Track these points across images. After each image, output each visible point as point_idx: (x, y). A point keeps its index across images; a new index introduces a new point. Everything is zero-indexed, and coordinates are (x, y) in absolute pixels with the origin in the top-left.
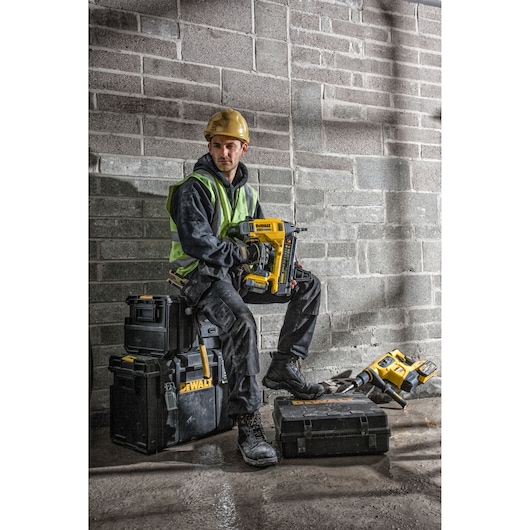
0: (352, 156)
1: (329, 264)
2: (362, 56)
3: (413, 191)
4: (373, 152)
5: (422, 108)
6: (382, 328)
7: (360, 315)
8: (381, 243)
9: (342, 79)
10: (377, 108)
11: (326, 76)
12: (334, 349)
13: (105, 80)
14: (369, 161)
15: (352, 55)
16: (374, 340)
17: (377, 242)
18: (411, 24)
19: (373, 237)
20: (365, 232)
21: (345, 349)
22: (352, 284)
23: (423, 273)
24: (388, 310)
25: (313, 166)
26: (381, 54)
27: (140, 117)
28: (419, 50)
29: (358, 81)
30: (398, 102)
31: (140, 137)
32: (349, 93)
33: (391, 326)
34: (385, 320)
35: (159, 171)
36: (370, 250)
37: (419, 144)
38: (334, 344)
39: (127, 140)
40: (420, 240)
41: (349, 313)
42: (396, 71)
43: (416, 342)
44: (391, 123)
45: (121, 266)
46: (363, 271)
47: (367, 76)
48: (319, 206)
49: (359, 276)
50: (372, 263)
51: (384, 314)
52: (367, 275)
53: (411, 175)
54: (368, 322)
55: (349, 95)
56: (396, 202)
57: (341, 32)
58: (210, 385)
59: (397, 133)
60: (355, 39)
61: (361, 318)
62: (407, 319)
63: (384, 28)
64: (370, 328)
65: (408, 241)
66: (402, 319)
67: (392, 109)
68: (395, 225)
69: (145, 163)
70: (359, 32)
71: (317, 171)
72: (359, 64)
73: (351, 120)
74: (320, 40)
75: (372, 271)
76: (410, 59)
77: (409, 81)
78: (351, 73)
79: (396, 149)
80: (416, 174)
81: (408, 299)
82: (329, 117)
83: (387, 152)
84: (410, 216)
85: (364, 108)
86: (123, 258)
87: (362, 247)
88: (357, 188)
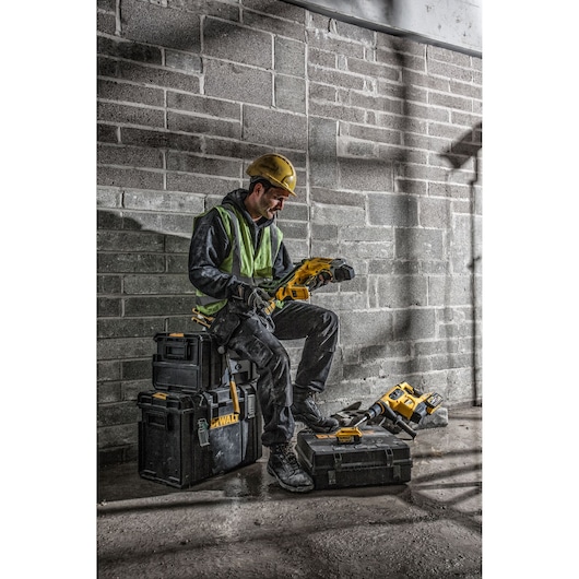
0: (364, 193)
1: (341, 298)
2: (375, 94)
3: (420, 227)
4: (383, 189)
5: (430, 146)
6: (390, 360)
7: (370, 348)
8: (389, 278)
9: (356, 116)
10: (387, 146)
11: (341, 113)
12: (345, 382)
13: (129, 114)
14: (380, 197)
15: (365, 93)
16: (382, 373)
17: (386, 276)
18: (420, 65)
19: (383, 272)
20: (375, 267)
21: (355, 381)
22: (363, 318)
23: (428, 307)
24: (396, 344)
25: (328, 202)
26: (393, 93)
27: (163, 151)
28: (427, 90)
29: (371, 118)
30: (408, 140)
31: (163, 171)
32: (362, 130)
33: (398, 359)
34: (393, 353)
35: (181, 205)
36: (380, 284)
37: (427, 181)
38: (345, 377)
39: (150, 174)
40: (426, 275)
41: (360, 346)
42: (406, 110)
43: (420, 374)
44: (401, 161)
45: (143, 301)
46: (373, 305)
47: (379, 114)
48: (332, 242)
49: (370, 310)
50: (382, 297)
51: (392, 347)
52: (377, 309)
53: (419, 212)
54: (377, 355)
55: (362, 132)
56: (405, 238)
57: (356, 70)
58: (237, 420)
59: (407, 171)
60: (369, 77)
61: (371, 351)
62: (413, 352)
63: (396, 67)
64: (378, 360)
65: (415, 275)
66: (408, 352)
67: (402, 147)
68: (403, 261)
69: (167, 197)
70: (372, 71)
71: (332, 207)
72: (373, 101)
73: (364, 157)
74: (336, 78)
75: (381, 305)
76: (419, 99)
77: (419, 120)
78: (364, 111)
79: (406, 186)
80: (423, 211)
81: (414, 332)
82: (343, 153)
83: (397, 188)
84: (417, 251)
85: (376, 145)
86: (144, 293)
87: (372, 283)
88: (368, 224)
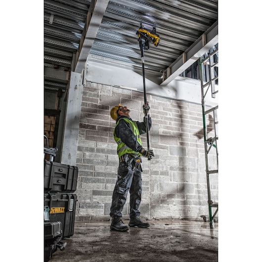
0: (168, 145)
1: (160, 177)
2: (171, 117)
3: (187, 157)
4: (175, 144)
5: (190, 132)
6: (177, 200)
7: (170, 195)
8: (177, 173)
9: (165, 123)
10: (176, 132)
11: (161, 122)
12: (161, 205)
13: (100, 122)
14: (173, 147)
15: (168, 116)
16: (174, 204)
17: (175, 172)
18: (186, 108)
19: (174, 170)
20: (172, 168)
21: (165, 205)
22: (167, 184)
23: (191, 183)
24: (179, 194)
25: (156, 148)
26: (177, 116)
27: (108, 132)
28: (189, 115)
29: (170, 123)
30: (182, 130)
31: (108, 137)
32: (167, 127)
33: (180, 199)
34: (178, 197)
35: (112, 147)
36: (173, 174)
37: (189, 142)
38: (161, 203)
39: (104, 138)
40: (190, 172)
41: (167, 194)
42: (182, 121)
43: (189, 206)
44: (180, 136)
45: (99, 173)
46: (171, 181)
47: (173, 122)
48: (157, 160)
49: (170, 182)
50: (174, 178)
51: (178, 195)
52: (172, 182)
53: (187, 152)
54: (172, 197)
55: (167, 128)
56: (182, 160)
57: (165, 110)
59: (182, 139)
60: (170, 112)
61: (170, 196)
62: (185, 198)
63: (178, 109)
64: (173, 199)
65: (186, 172)
66: (184, 197)
67: (181, 132)
68: (182, 167)
69: (108, 145)
70: (171, 110)
71: (157, 149)
72: (171, 119)
73: (168, 135)
74: (159, 112)
75: (174, 181)
76: (186, 118)
77: (186, 124)
78: (168, 122)
79: (182, 144)
80: (188, 152)
81: (186, 191)
82: (161, 134)
83: (179, 144)
84: (186, 164)
85: (172, 131)
86: (100, 171)
87: (171, 173)
88: (169, 155)
